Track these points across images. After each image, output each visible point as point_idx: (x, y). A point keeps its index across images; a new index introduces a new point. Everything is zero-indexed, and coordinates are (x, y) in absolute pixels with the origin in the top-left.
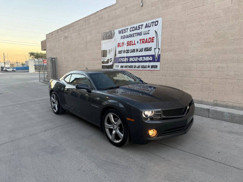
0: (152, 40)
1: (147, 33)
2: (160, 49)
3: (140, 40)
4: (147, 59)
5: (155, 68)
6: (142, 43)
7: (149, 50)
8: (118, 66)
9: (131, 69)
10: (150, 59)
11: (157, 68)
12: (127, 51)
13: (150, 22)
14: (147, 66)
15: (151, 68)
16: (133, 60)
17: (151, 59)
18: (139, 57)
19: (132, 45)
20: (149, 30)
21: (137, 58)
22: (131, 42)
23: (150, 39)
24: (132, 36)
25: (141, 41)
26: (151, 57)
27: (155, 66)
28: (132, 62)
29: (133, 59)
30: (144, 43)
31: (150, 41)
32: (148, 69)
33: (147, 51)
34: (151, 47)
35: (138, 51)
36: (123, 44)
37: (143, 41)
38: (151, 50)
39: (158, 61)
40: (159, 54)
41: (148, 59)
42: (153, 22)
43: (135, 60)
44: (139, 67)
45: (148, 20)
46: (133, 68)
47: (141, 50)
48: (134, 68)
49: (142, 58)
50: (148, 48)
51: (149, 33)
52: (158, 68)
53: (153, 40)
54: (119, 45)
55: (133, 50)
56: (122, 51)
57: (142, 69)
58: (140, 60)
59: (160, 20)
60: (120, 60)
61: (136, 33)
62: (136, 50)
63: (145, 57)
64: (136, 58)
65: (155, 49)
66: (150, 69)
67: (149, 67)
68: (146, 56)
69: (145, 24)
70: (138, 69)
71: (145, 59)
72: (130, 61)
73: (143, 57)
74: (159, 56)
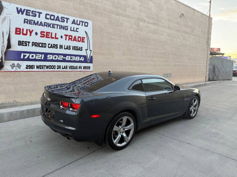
0: (82, 40)
1: (75, 30)
2: (92, 51)
3: (66, 36)
4: (77, 59)
5: (88, 69)
6: (69, 40)
7: (80, 50)
8: (19, 66)
9: (51, 70)
10: (81, 59)
11: (89, 69)
12: (42, 45)
13: (79, 19)
14: (78, 67)
15: (84, 69)
16: (54, 59)
17: (83, 60)
18: (65, 55)
19: (52, 38)
20: (78, 29)
21: (62, 56)
22: (50, 34)
23: (79, 39)
24: (51, 26)
25: (68, 37)
26: (82, 57)
27: (88, 67)
28: (52, 60)
29: (55, 57)
30: (71, 40)
31: (79, 40)
32: (80, 70)
33: (77, 50)
34: (82, 47)
35: (63, 48)
36: (31, 32)
37: (70, 38)
38: (82, 50)
39: (91, 62)
40: (91, 55)
41: (79, 59)
42: (83, 22)
43: (59, 59)
44: (65, 67)
45: (76, 17)
46: (55, 69)
47: (68, 48)
48: (57, 69)
49: (70, 57)
50: (78, 47)
51: (78, 32)
52: (91, 69)
53: (84, 40)
54: (18, 31)
55: (54, 45)
56: (29, 42)
57: (70, 70)
58: (67, 59)
59: (90, 23)
60: (24, 56)
61: (58, 25)
62: (59, 46)
63: (74, 57)
64: (59, 56)
65: (86, 50)
66: (82, 70)
67: (80, 67)
68: (76, 56)
69: (71, 19)
70: (65, 70)
71: (74, 58)
72: (48, 59)
73: (72, 57)
74: (92, 57)
